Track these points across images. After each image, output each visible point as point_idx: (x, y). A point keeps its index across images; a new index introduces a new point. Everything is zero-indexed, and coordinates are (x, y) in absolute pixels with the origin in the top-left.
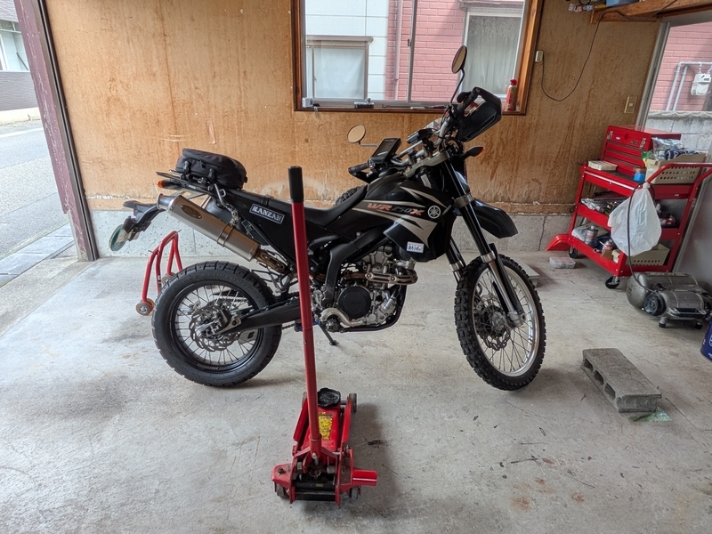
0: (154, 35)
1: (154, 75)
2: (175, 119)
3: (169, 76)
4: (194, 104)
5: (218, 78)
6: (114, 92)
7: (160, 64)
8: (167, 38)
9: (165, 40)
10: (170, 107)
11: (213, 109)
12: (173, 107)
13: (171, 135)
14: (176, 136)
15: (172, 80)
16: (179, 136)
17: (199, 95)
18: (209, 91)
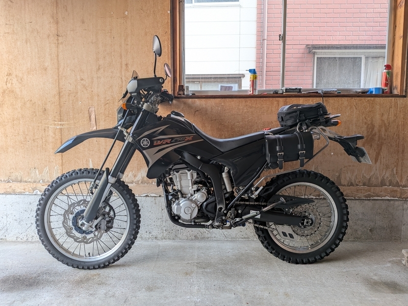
0: (49, 36)
1: (46, 69)
2: (61, 107)
3: (58, 69)
4: (79, 94)
5: (102, 70)
6: (9, 85)
7: (51, 60)
8: (60, 38)
9: (58, 40)
10: (57, 97)
11: (96, 98)
12: (60, 97)
13: (56, 122)
14: (60, 123)
15: (60, 73)
16: (63, 123)
17: (84, 86)
18: (93, 82)
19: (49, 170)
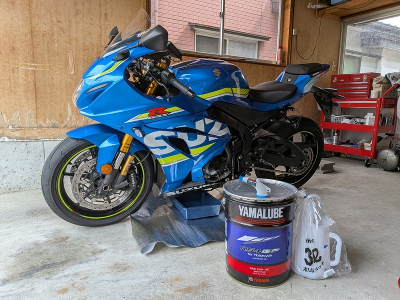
2: (33, 48)
3: (30, 6)
4: (55, 36)
5: (81, 15)
10: (29, 36)
11: (74, 43)
12: (32, 36)
13: (27, 64)
14: (33, 64)
15: (33, 11)
16: (36, 65)
17: (61, 28)
18: (71, 26)
19: (21, 115)
